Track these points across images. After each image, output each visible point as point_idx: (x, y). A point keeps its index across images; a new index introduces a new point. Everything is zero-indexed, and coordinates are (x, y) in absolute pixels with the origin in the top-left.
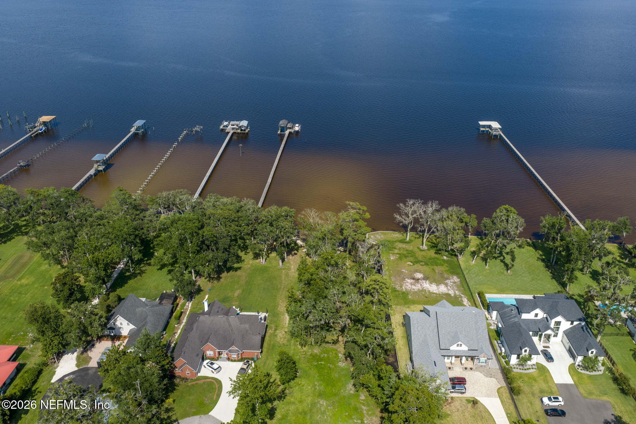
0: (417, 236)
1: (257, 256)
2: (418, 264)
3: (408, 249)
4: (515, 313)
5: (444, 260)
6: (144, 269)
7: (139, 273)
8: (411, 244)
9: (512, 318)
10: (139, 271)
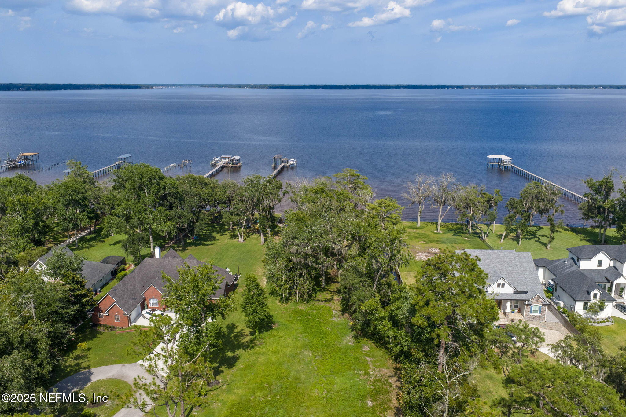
0: (429, 224)
1: (235, 237)
2: (433, 243)
3: (420, 232)
4: (570, 263)
5: (465, 240)
6: (94, 244)
7: (86, 247)
8: (423, 229)
9: (567, 268)
10: (88, 246)
